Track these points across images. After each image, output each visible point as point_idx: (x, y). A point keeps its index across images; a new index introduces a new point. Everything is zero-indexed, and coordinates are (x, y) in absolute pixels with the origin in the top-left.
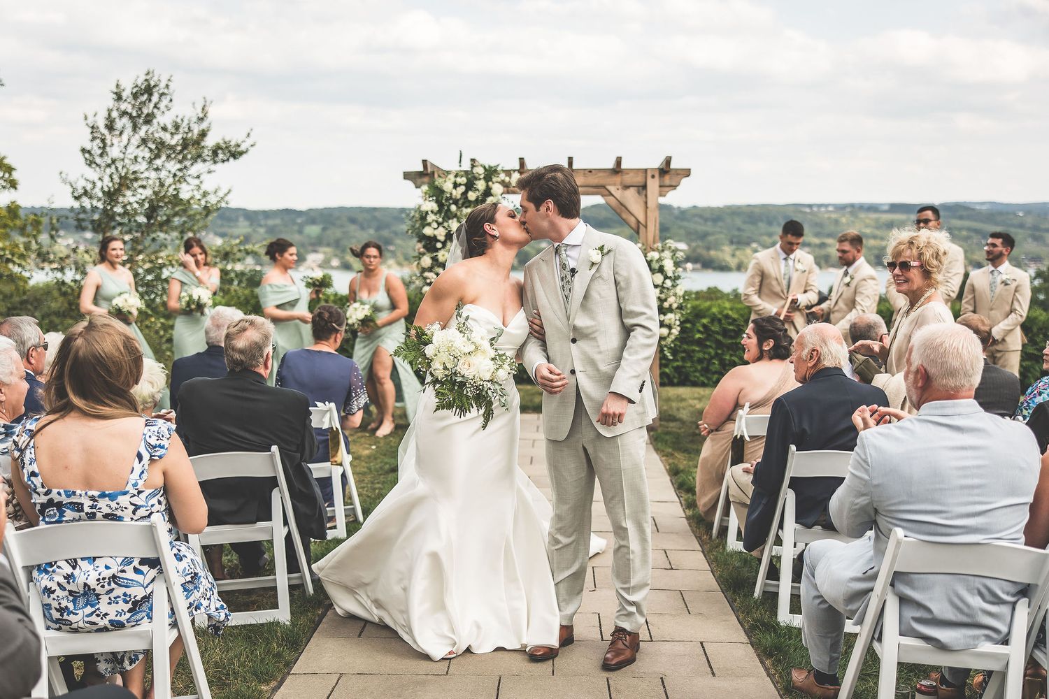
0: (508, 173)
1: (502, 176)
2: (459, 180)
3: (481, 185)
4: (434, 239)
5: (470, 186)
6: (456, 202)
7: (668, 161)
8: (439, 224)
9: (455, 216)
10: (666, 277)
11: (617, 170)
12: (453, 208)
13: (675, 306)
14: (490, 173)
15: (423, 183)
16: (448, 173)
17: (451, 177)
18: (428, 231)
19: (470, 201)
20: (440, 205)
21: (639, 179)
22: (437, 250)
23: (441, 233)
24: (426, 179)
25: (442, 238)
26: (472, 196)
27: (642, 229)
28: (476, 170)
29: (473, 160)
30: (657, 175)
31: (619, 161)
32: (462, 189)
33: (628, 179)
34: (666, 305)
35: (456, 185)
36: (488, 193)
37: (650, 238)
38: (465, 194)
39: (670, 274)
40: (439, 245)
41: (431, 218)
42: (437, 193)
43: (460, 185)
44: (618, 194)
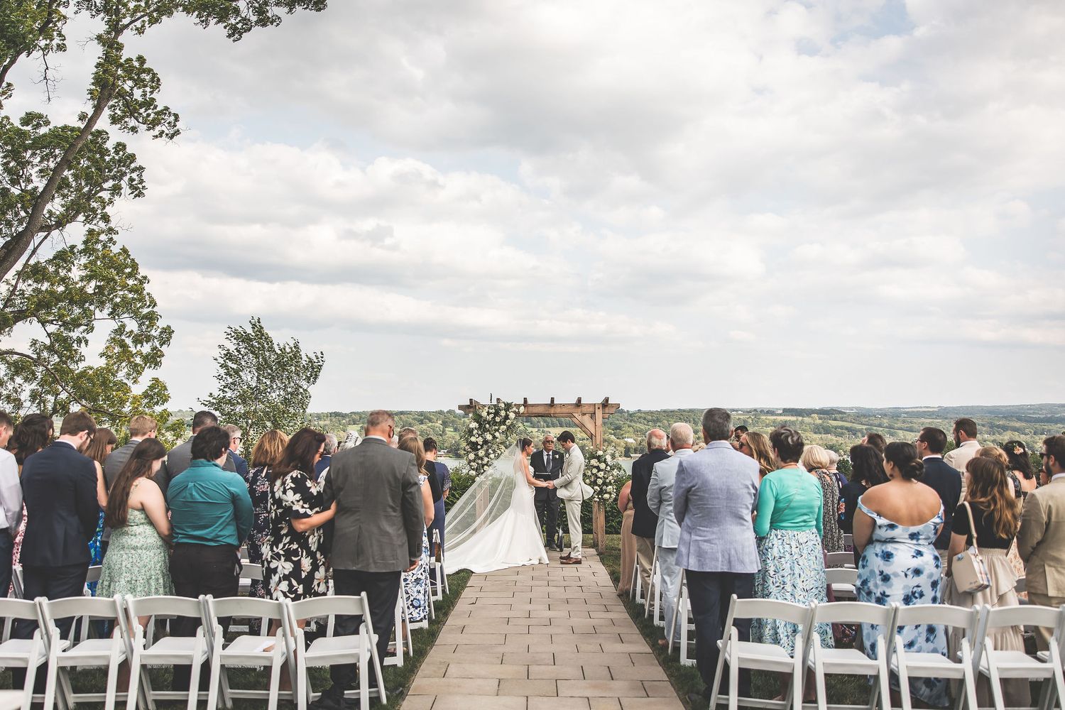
0: (518, 406)
1: (514, 409)
2: (491, 411)
3: (503, 413)
4: (477, 443)
5: (497, 414)
6: (489, 423)
7: (607, 400)
8: (479, 435)
9: (489, 431)
10: (607, 465)
11: (579, 404)
12: (487, 426)
13: (613, 481)
14: (508, 406)
15: (470, 412)
16: (484, 406)
17: (486, 408)
18: (473, 439)
19: (497, 422)
20: (480, 425)
21: (591, 410)
22: (478, 450)
23: (480, 440)
24: (472, 410)
25: (481, 443)
26: (498, 419)
27: (594, 438)
28: (500, 405)
29: (498, 399)
30: (601, 408)
31: (579, 400)
32: (492, 416)
33: (584, 409)
34: (608, 481)
35: (489, 413)
36: (507, 417)
37: (598, 443)
38: (494, 418)
39: (609, 463)
40: (479, 447)
41: (475, 432)
42: (478, 418)
43: (491, 413)
44: (579, 418)
